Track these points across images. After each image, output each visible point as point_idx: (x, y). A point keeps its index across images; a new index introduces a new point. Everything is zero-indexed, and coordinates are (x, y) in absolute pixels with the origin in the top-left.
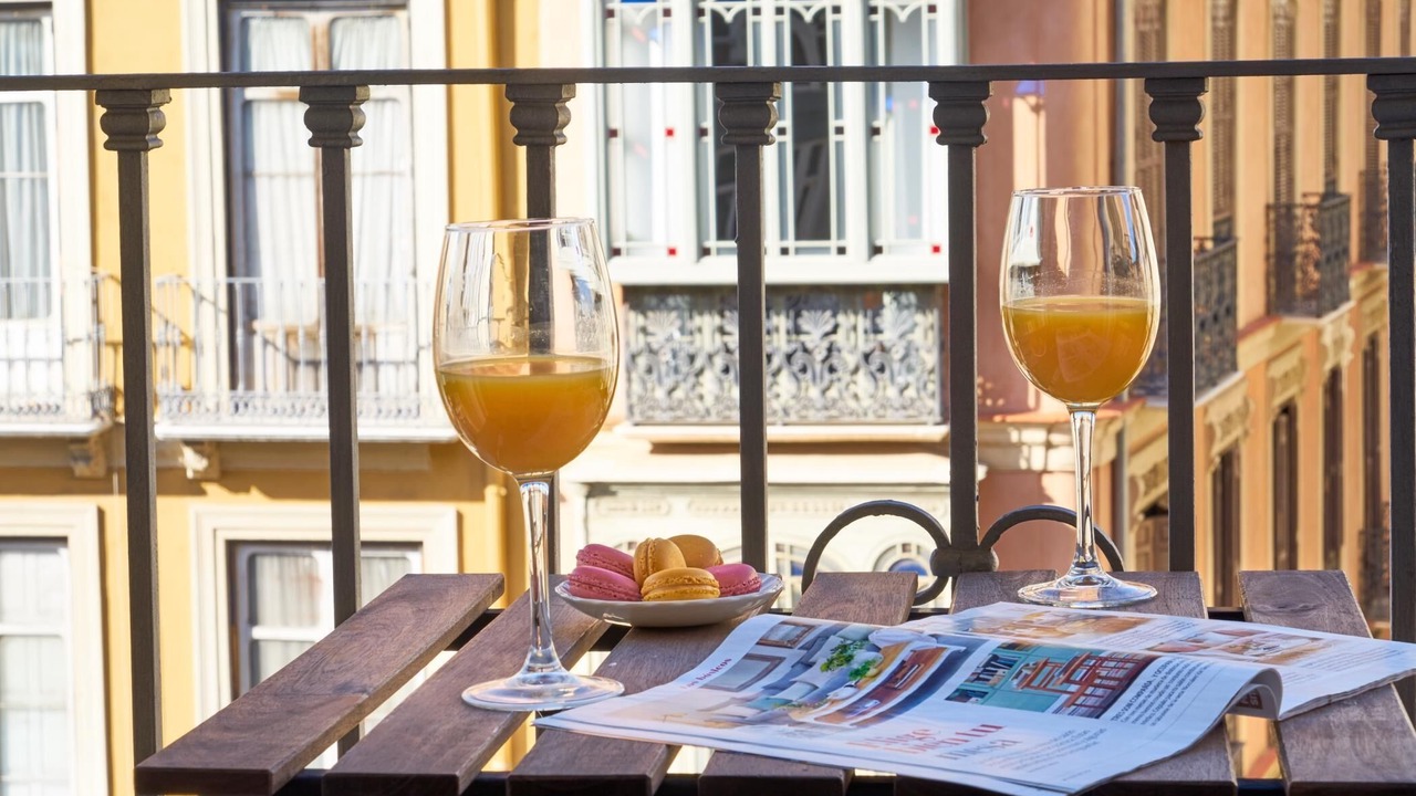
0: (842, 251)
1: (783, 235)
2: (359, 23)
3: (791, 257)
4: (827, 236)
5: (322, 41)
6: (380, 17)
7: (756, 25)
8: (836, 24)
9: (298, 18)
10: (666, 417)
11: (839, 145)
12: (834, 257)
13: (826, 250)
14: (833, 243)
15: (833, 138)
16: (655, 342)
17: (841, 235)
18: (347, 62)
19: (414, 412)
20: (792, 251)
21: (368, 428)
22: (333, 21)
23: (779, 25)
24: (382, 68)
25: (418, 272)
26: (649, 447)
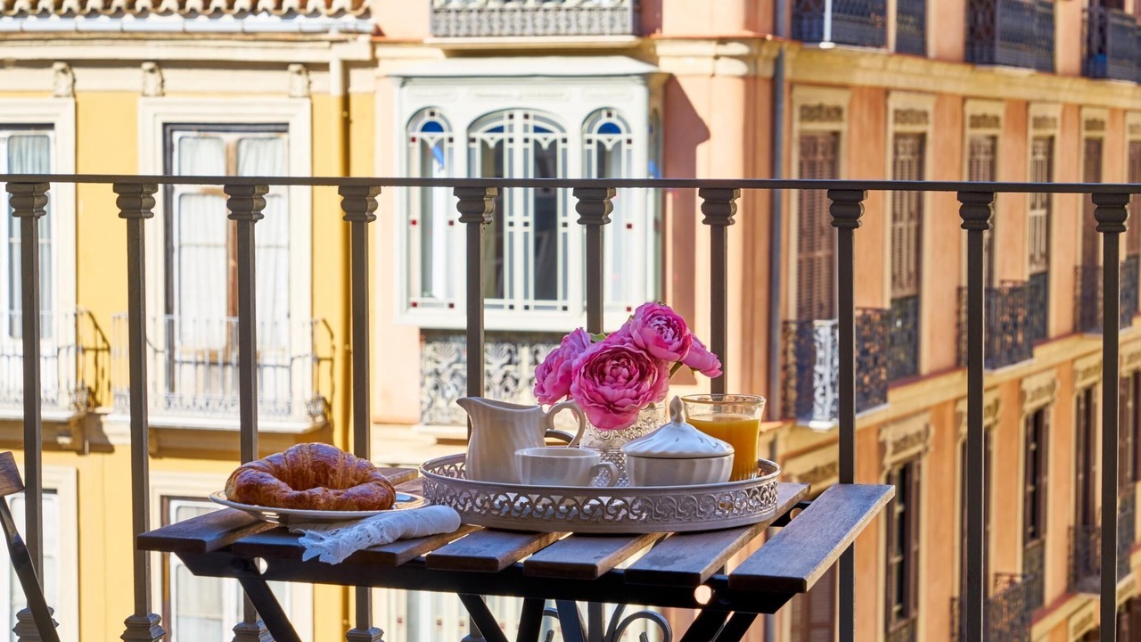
0: (565, 308)
1: (526, 296)
2: (257, 143)
3: (531, 312)
4: (554, 297)
5: (232, 154)
6: (271, 139)
7: (511, 150)
8: (564, 151)
9: (217, 138)
10: (447, 419)
11: (565, 235)
12: (560, 312)
13: (554, 308)
14: (559, 303)
15: (561, 230)
16: (441, 367)
17: (565, 297)
18: (248, 171)
19: (286, 411)
20: (531, 307)
21: (264, 423)
22: (240, 141)
23: (526, 151)
24: (271, 175)
25: (291, 316)
26: (435, 441)
